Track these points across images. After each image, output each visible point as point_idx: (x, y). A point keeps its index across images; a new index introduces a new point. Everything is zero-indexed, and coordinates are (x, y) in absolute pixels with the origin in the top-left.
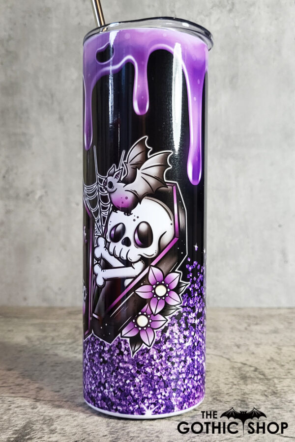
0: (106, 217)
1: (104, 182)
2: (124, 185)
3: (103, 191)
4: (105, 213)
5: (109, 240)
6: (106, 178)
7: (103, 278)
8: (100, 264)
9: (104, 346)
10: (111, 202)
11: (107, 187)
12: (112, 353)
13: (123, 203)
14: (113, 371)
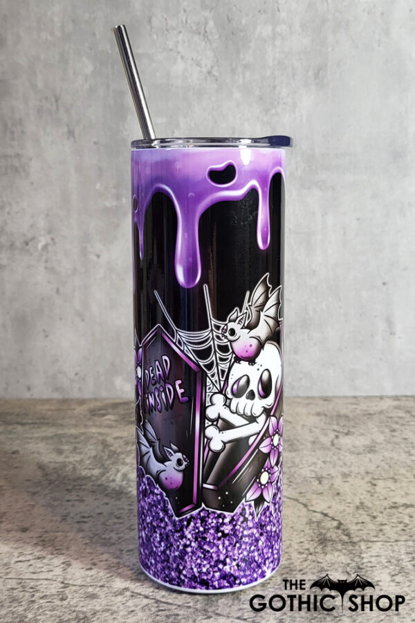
0: (227, 370)
1: (223, 329)
2: (248, 330)
3: (222, 340)
4: (224, 366)
5: (230, 396)
6: (226, 325)
7: (222, 441)
8: (216, 425)
9: (225, 517)
10: (233, 352)
11: (227, 334)
12: (234, 523)
13: (247, 351)
14: (237, 542)
